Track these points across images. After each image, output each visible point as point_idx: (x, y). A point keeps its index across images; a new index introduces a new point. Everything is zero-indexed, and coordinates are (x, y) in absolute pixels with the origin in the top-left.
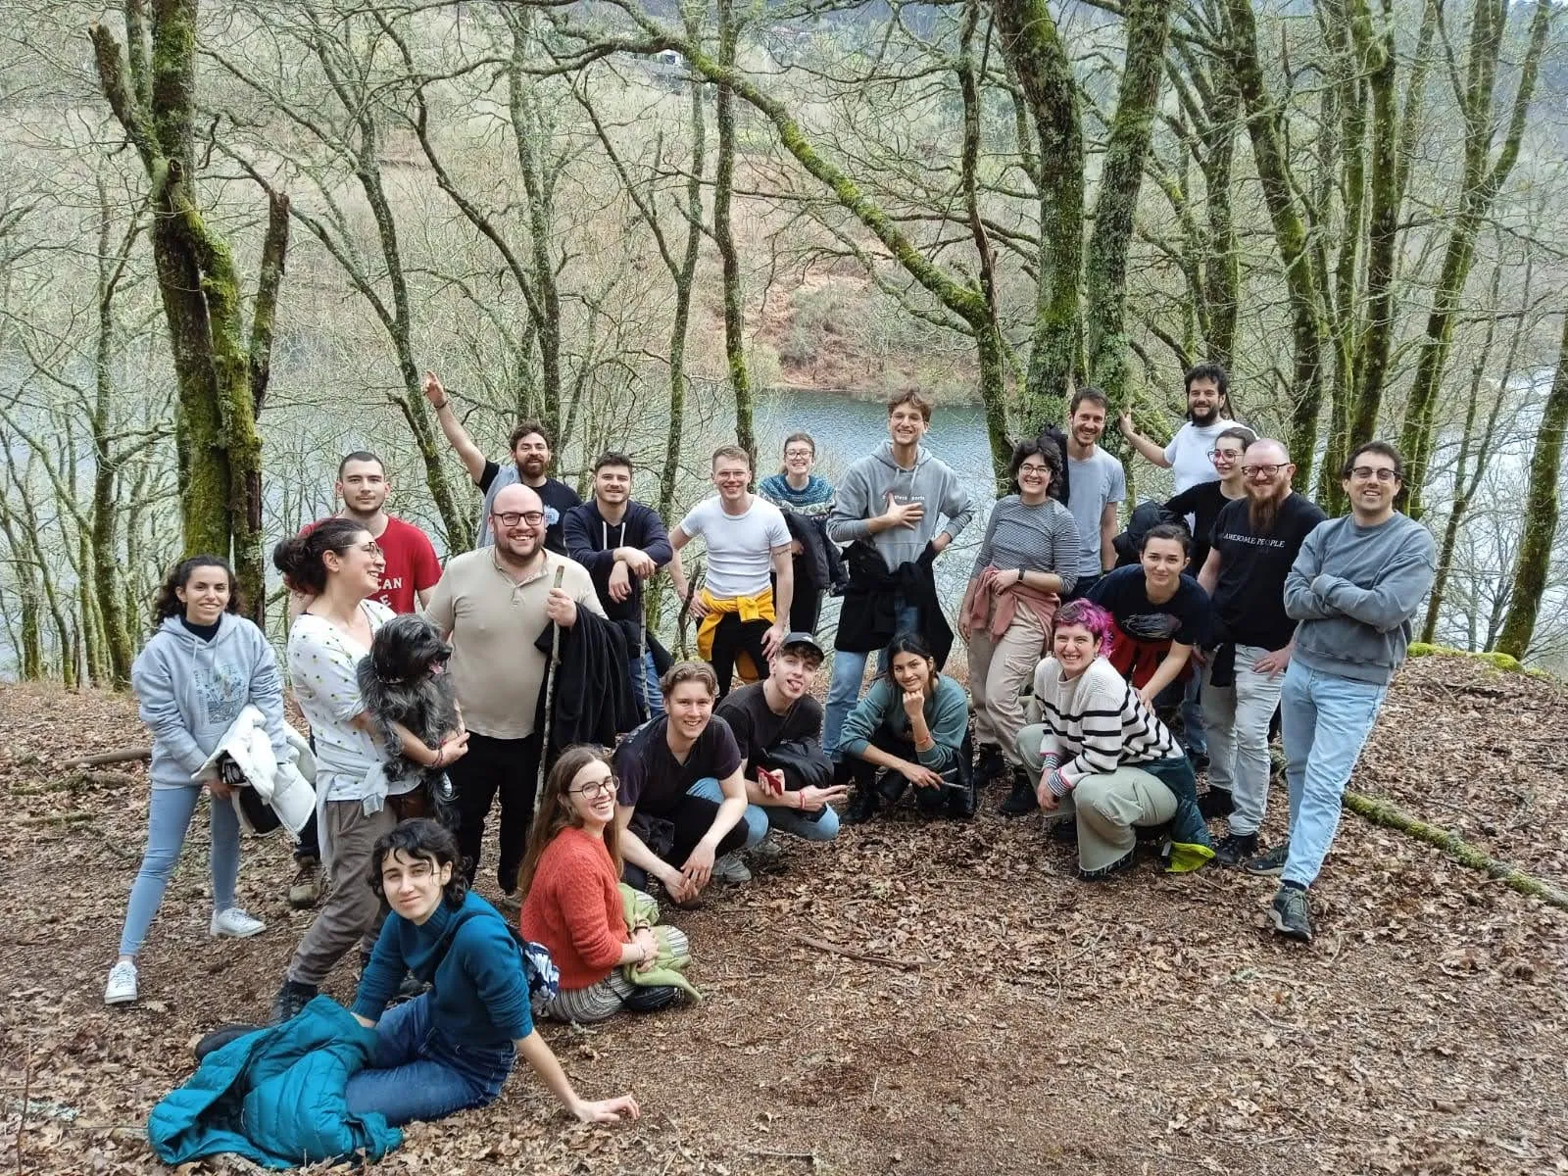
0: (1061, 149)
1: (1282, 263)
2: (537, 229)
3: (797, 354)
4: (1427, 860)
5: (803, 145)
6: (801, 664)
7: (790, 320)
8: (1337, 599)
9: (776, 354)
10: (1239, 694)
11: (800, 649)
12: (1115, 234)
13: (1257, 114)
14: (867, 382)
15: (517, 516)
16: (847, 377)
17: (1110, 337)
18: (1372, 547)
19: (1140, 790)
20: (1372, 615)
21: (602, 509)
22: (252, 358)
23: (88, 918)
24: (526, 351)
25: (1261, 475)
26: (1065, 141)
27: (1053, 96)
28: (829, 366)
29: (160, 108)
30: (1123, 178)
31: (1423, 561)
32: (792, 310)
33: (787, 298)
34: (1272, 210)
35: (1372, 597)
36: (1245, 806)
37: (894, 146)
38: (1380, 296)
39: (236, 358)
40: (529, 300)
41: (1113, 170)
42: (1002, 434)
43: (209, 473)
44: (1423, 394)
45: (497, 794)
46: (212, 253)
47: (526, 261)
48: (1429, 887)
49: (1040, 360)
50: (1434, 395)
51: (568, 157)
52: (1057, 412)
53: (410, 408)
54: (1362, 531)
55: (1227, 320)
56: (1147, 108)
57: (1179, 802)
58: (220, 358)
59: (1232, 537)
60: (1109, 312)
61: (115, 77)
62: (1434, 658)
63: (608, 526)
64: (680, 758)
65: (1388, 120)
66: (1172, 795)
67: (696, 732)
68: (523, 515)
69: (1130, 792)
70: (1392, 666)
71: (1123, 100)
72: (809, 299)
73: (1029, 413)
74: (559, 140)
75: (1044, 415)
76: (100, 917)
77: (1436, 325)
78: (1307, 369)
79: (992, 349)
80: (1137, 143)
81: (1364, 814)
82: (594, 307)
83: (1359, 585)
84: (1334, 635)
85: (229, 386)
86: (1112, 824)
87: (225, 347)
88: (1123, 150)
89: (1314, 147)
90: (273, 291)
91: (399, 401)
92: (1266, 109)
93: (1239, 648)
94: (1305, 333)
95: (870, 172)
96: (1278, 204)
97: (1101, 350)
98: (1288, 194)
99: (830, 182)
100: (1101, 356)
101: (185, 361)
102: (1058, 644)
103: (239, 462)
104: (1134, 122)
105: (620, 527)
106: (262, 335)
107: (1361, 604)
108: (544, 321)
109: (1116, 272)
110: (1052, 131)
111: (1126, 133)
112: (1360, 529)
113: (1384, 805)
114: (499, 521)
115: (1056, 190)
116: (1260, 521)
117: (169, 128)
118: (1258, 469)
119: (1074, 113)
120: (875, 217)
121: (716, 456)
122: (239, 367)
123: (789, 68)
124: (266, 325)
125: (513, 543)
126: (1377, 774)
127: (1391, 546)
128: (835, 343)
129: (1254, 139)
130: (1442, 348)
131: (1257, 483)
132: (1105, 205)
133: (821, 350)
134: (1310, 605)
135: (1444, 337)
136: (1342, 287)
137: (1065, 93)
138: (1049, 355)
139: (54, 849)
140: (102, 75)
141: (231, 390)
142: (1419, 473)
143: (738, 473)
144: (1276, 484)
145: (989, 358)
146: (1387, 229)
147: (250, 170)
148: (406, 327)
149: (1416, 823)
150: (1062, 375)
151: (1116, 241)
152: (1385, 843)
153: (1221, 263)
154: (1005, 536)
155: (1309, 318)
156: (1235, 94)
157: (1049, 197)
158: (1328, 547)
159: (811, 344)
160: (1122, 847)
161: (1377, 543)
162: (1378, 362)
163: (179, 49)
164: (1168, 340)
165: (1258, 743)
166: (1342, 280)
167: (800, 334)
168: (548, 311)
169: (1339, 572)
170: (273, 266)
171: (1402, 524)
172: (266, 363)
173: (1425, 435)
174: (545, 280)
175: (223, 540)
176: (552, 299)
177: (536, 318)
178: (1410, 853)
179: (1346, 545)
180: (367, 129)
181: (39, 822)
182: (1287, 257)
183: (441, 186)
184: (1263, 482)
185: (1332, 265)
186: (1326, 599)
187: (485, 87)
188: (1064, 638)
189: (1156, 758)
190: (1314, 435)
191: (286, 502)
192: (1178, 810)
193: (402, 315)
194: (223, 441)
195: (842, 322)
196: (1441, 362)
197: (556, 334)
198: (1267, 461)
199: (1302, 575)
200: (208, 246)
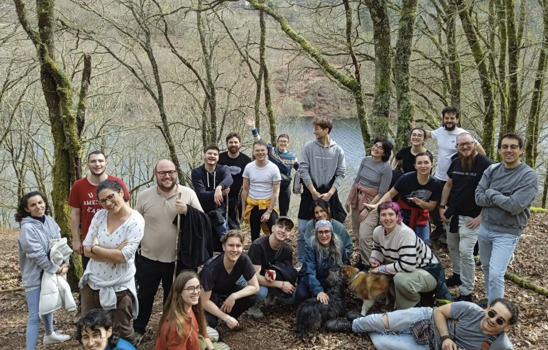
0: (381, 24)
1: (475, 64)
2: (207, 66)
3: (309, 104)
4: (544, 304)
5: (289, 29)
6: (284, 227)
7: (306, 93)
8: (494, 200)
9: (301, 104)
10: (460, 236)
11: (284, 221)
12: (404, 55)
13: (461, 10)
14: (333, 113)
15: (165, 172)
16: (327, 111)
17: (404, 94)
18: (510, 178)
19: (421, 277)
20: (508, 208)
21: (207, 167)
22: (78, 116)
23: (10, 333)
24: (205, 107)
25: (465, 147)
26: (382, 21)
27: (376, 5)
28: (320, 108)
29: (41, 25)
30: (406, 34)
31: (531, 185)
32: (307, 90)
33: (305, 85)
34: (470, 45)
35: (508, 200)
36: (465, 283)
37: (333, 30)
38: (513, 74)
39: (70, 116)
40: (205, 90)
41: (402, 31)
42: (366, 132)
43: (61, 159)
44: (535, 110)
45: (161, 283)
46: (61, 78)
47: (204, 76)
48: (545, 317)
49: (377, 103)
50: (539, 110)
51: (219, 40)
52: (385, 123)
53: (163, 129)
54: (507, 170)
55: (457, 85)
56: (413, 8)
57: (438, 282)
58: (64, 116)
59: (454, 172)
60: (404, 84)
61: (23, 16)
62: (544, 214)
63: (209, 174)
64: (229, 271)
65: (512, 10)
66: (435, 280)
67: (236, 258)
68: (167, 172)
69: (417, 279)
70: (520, 228)
71: (404, 5)
72: (312, 85)
73: (375, 124)
74: (215, 35)
75: (380, 124)
76: (15, 333)
77: (538, 84)
78: (489, 102)
79: (361, 100)
80: (410, 21)
81: (517, 283)
82: (229, 92)
83: (505, 194)
84: (495, 214)
85: (68, 126)
86: (410, 293)
87: (66, 112)
88: (405, 23)
89: (487, 23)
90: (86, 90)
91: (159, 127)
92: (465, 8)
93: (461, 217)
94: (486, 88)
95: (325, 40)
96: (473, 43)
97: (401, 99)
98: (476, 38)
99: (299, 42)
100: (401, 101)
101: (53, 117)
102: (382, 218)
103: (72, 154)
104: (409, 13)
105: (213, 173)
106: (81, 107)
107: (504, 203)
108: (211, 98)
109: (405, 69)
110: (377, 18)
111: (406, 17)
112: (506, 169)
113: (525, 279)
114: (158, 174)
115: (380, 40)
116: (467, 165)
117: (44, 33)
118: (463, 144)
119: (385, 11)
120: (315, 54)
121: (254, 144)
122: (71, 119)
123: (293, 5)
124: (83, 103)
125: (164, 183)
126: (522, 265)
127: (519, 177)
128: (322, 100)
129: (462, 20)
130: (541, 93)
131: (464, 150)
132: (399, 44)
133: (317, 103)
134: (484, 201)
135: (541, 89)
136: (501, 72)
137: (381, 4)
138: (380, 101)
139: (7, 303)
140: (18, 15)
141: (69, 128)
142: (536, 139)
143: (263, 150)
144: (472, 149)
145: (360, 104)
146: (514, 49)
147: (108, 50)
148: (162, 101)
149: (539, 287)
150: (386, 109)
151: (404, 57)
152: (526, 296)
153: (454, 65)
154: (364, 173)
155: (487, 83)
156: (454, 4)
157: (377, 42)
158: (493, 176)
159: (314, 101)
160: (415, 301)
161: (514, 175)
162: (515, 99)
163: (48, 5)
164: (437, 94)
165: (469, 256)
166: (501, 70)
167: (310, 98)
168: (212, 93)
169: (497, 187)
170: (86, 81)
171: (524, 167)
172: (83, 117)
173: (537, 125)
174: (210, 83)
175: (67, 184)
176: (213, 90)
177: (208, 97)
178: (537, 300)
179: (501, 176)
180: (148, 34)
181: (4, 292)
182: (477, 61)
183: (173, 52)
184: (466, 149)
185: (497, 64)
186: (490, 199)
187: (183, 17)
188: (384, 215)
189: (427, 264)
190: (492, 127)
191: (130, 163)
192: (438, 285)
193: (161, 97)
194: (66, 147)
195: (324, 93)
196: (541, 97)
197: (215, 102)
198: (467, 141)
199: (482, 188)
200: (59, 75)
